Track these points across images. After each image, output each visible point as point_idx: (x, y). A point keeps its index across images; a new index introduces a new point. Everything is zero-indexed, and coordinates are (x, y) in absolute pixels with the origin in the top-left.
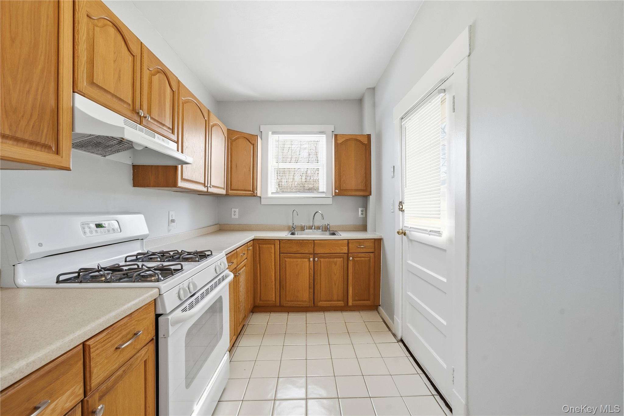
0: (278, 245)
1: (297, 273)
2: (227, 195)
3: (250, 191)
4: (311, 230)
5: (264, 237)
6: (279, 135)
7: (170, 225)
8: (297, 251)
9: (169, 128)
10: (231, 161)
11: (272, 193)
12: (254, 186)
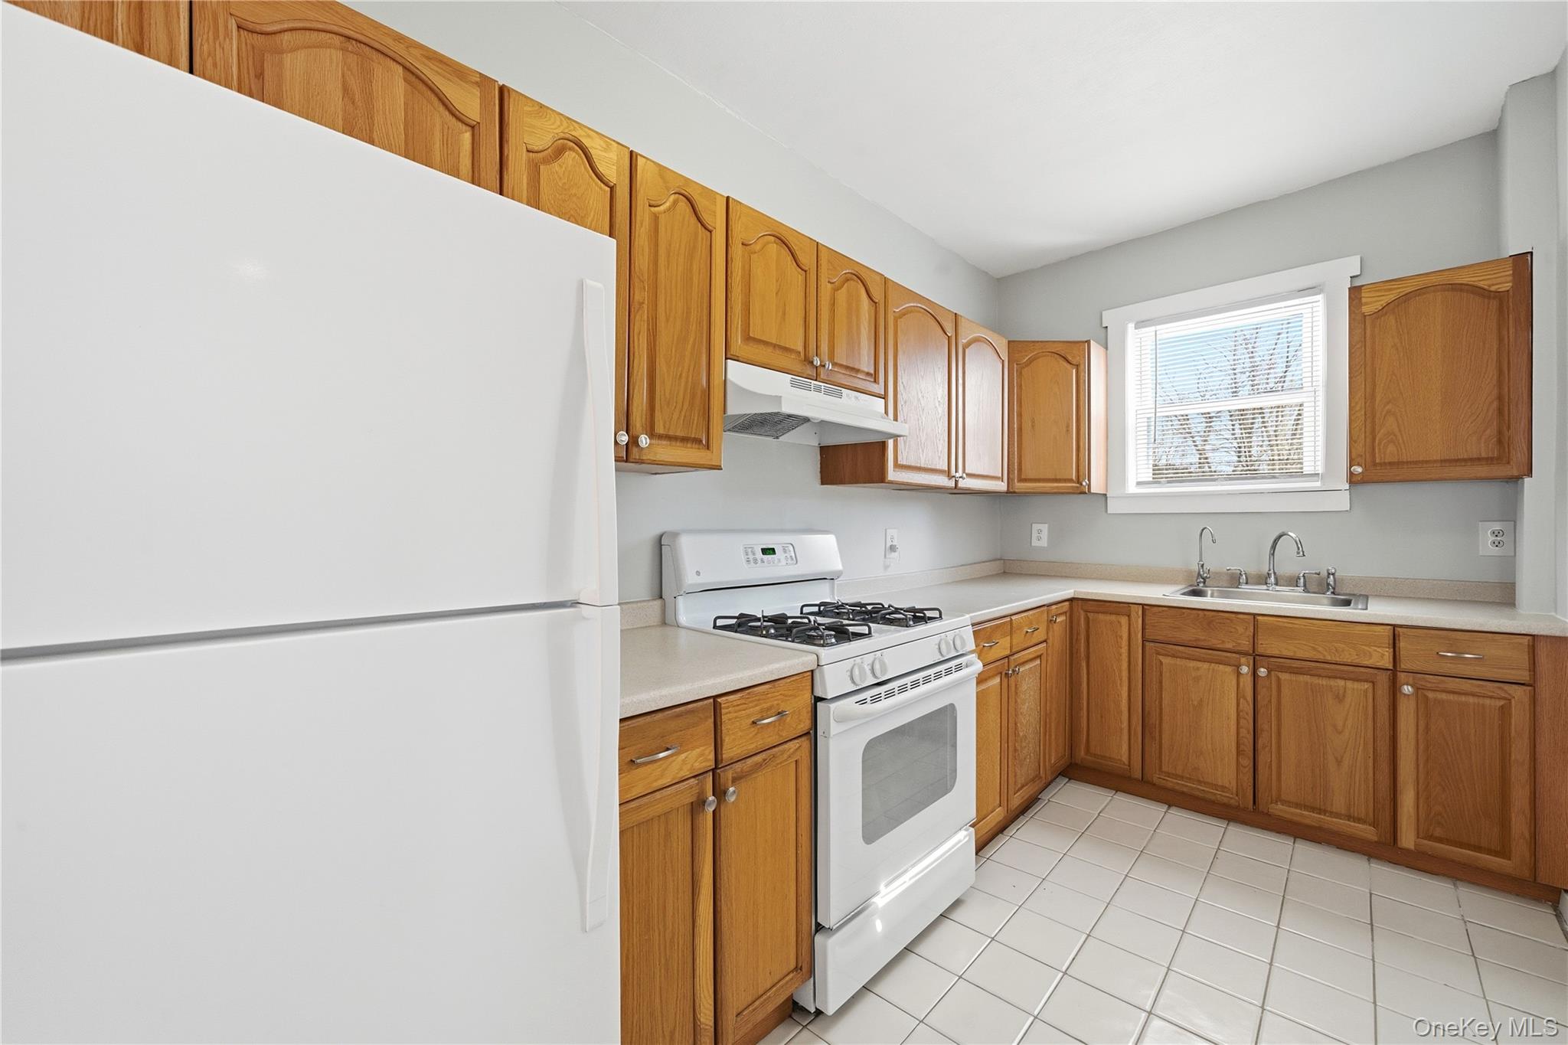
0: (1139, 617)
1: (1196, 703)
2: (1010, 493)
3: (1071, 480)
4: (1265, 587)
5: (1105, 594)
6: (1158, 327)
7: (887, 556)
8: (1197, 640)
9: (868, 374)
10: (1020, 415)
11: (1139, 484)
12: (1081, 468)
